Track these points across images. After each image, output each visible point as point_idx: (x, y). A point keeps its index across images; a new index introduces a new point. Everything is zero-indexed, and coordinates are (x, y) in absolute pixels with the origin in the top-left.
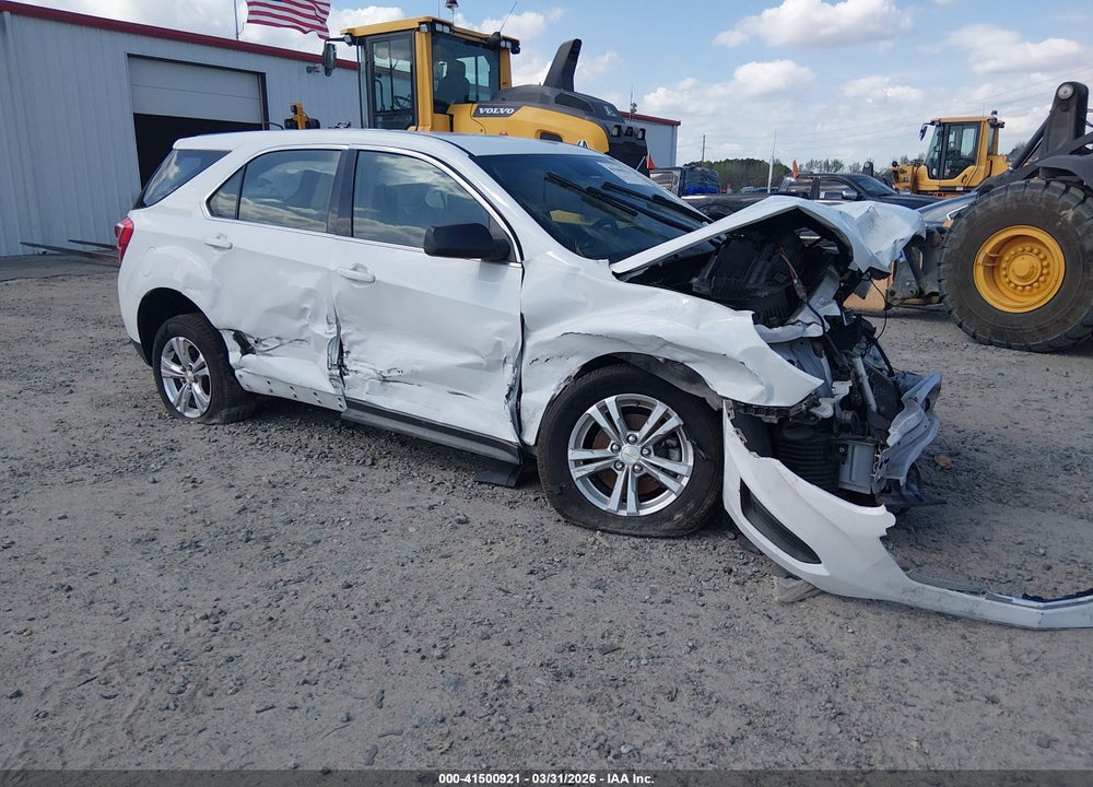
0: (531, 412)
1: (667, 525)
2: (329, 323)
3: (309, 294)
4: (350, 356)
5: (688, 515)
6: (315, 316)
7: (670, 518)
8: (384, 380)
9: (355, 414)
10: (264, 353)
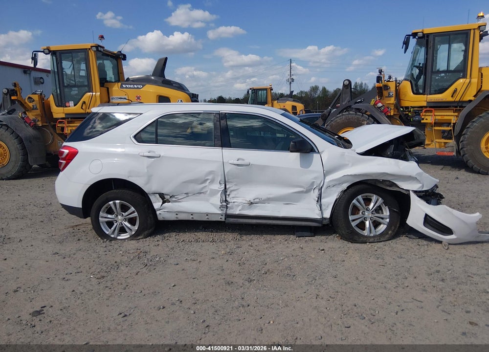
0: (326, 206)
1: (387, 236)
2: (220, 184)
3: (210, 173)
4: (230, 196)
5: (393, 231)
6: (212, 181)
7: (387, 233)
8: (252, 203)
9: (232, 220)
10: (175, 201)
